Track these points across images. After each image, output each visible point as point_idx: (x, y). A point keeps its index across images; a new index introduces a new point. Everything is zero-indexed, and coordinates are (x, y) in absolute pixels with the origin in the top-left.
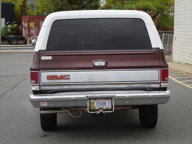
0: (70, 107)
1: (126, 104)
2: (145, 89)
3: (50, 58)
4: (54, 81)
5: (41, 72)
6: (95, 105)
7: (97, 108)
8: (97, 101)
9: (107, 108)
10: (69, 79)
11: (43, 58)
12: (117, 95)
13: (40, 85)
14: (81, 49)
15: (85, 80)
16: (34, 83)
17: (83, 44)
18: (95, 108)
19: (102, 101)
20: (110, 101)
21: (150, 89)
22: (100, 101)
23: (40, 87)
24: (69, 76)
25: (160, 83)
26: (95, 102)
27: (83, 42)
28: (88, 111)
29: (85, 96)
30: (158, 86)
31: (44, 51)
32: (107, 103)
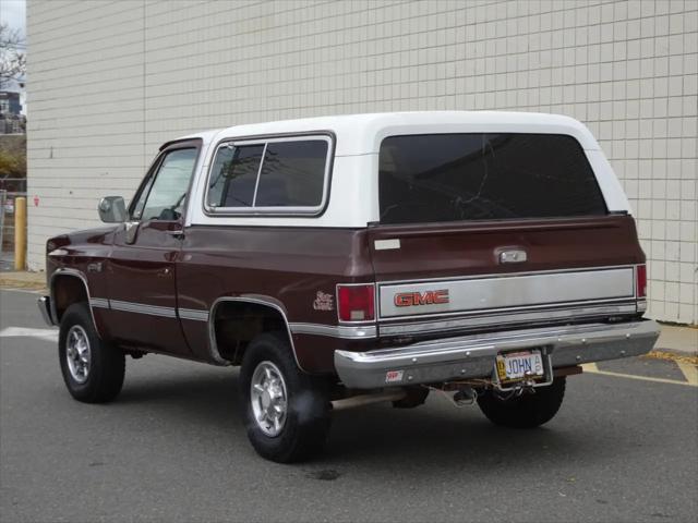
0: (448, 381)
1: (574, 363)
2: (605, 320)
3: (395, 244)
4: (412, 309)
5: (380, 285)
6: (508, 369)
7: (512, 376)
8: (511, 359)
9: (535, 374)
10: (448, 301)
11: (380, 245)
13: (378, 324)
14: (458, 219)
15: (483, 302)
16: (362, 317)
17: (460, 203)
18: (508, 379)
19: (521, 358)
20: (539, 356)
21: (618, 318)
22: (516, 358)
23: (378, 329)
24: (447, 292)
25: (636, 301)
26: (507, 360)
27: (459, 199)
28: (500, 388)
30: (633, 308)
31: (377, 224)
32: (533, 362)
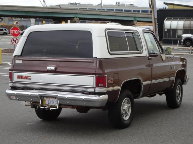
1: (67, 104)
2: (83, 93)
5: (14, 72)
6: (47, 102)
8: (49, 99)
9: (54, 105)
10: (31, 79)
11: (16, 62)
12: (59, 95)
15: (41, 81)
18: (45, 104)
21: (87, 93)
22: (50, 99)
23: (13, 84)
24: (31, 77)
25: (95, 88)
26: (47, 99)
27: (45, 50)
28: (40, 106)
29: (37, 94)
30: (93, 90)
31: (19, 56)
32: (55, 101)
